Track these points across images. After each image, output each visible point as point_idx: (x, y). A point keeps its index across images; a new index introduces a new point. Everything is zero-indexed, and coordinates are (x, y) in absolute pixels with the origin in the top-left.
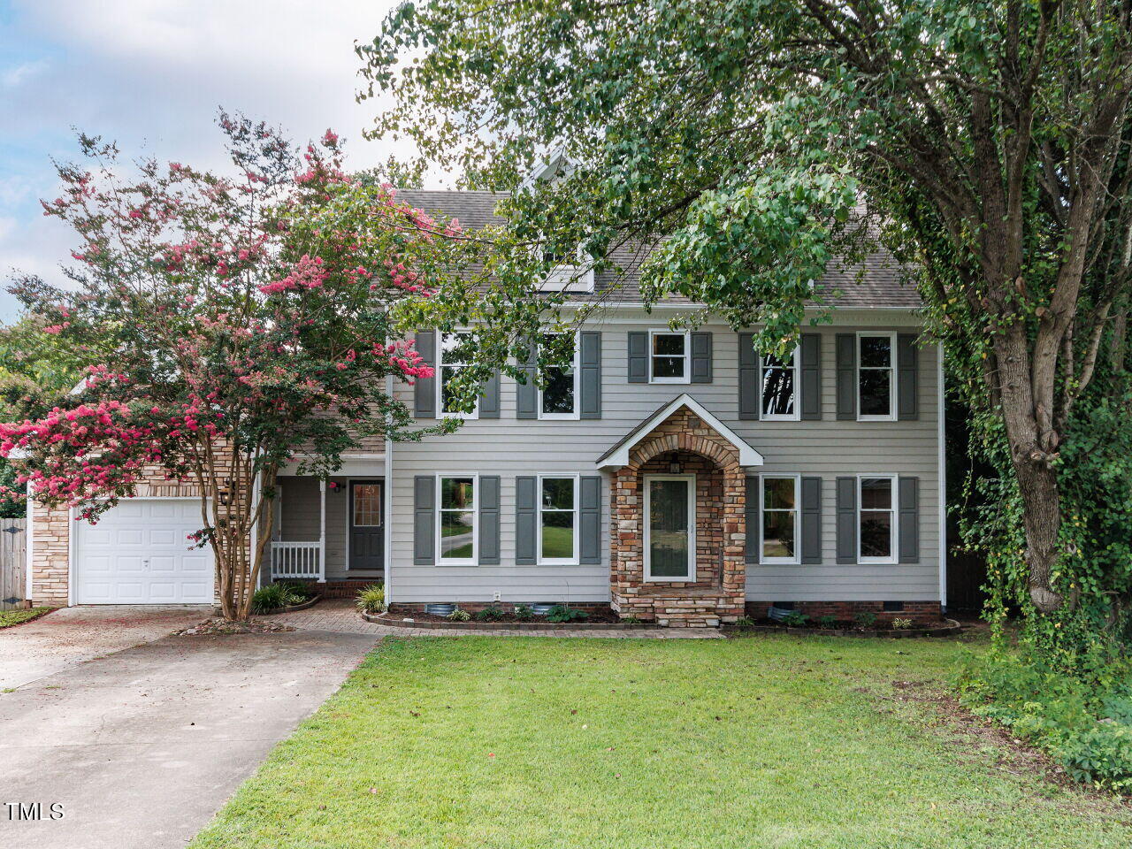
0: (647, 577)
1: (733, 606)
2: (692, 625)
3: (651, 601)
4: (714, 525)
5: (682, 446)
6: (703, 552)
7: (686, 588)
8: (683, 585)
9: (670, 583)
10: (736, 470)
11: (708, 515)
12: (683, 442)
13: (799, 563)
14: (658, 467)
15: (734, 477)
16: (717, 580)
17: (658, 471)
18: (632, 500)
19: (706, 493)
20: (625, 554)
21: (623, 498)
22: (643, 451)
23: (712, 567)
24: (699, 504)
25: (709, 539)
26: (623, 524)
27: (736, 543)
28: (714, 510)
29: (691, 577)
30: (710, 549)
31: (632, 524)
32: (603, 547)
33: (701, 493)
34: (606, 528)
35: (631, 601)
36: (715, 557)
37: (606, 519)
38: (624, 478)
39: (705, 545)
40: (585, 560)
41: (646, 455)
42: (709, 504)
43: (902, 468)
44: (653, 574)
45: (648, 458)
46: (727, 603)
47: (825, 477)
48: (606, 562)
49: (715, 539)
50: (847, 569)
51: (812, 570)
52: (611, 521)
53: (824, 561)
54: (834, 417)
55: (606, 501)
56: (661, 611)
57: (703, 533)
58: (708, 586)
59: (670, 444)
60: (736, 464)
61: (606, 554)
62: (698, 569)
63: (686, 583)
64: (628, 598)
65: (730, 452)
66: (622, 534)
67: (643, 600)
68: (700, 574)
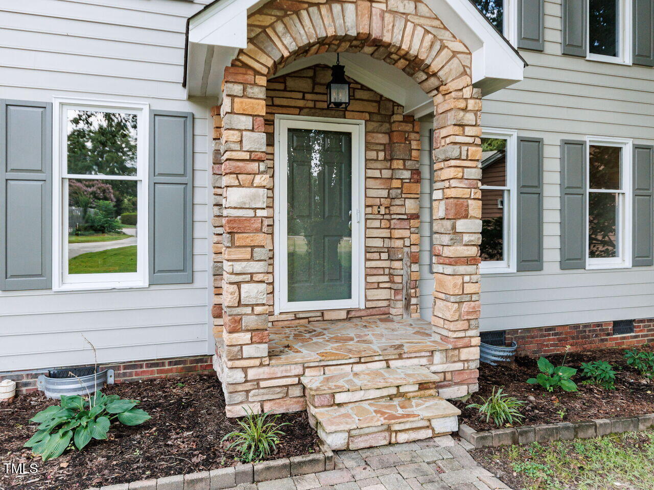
0: (283, 305)
1: (459, 366)
2: (402, 437)
3: (298, 370)
4: (394, 209)
5: (364, 30)
6: (376, 256)
7: (348, 319)
8: (343, 315)
9: (322, 313)
10: (467, 92)
11: (384, 193)
12: (366, 21)
13: (513, 269)
14: (301, 103)
15: (462, 104)
16: (400, 305)
17: (301, 110)
18: (256, 141)
19: (381, 155)
20: (238, 267)
21: (234, 136)
22: (280, 28)
23: (391, 281)
24: (370, 173)
25: (386, 233)
26: (234, 196)
27: (466, 238)
28: (396, 183)
29: (357, 300)
30: (389, 250)
31: (254, 197)
32: (197, 251)
33: (373, 155)
34: (204, 214)
35: (252, 374)
36: (397, 264)
37: (204, 196)
38: (237, 89)
39: (379, 243)
40: (158, 275)
41: (287, 40)
42: (387, 173)
43: (637, 132)
44: (292, 296)
45: (293, 47)
46: (448, 360)
47: (547, 139)
48: (203, 279)
49: (397, 233)
50: (574, 276)
51: (531, 279)
52: (213, 200)
53: (545, 265)
54: (558, 49)
55: (204, 162)
56: (326, 400)
57: (376, 224)
58: (385, 316)
59: (339, 22)
60: (465, 80)
61: (203, 263)
62: (369, 286)
63: (349, 311)
64: (245, 369)
65: (455, 54)
66: (232, 220)
67: (279, 371)
68: (374, 294)
